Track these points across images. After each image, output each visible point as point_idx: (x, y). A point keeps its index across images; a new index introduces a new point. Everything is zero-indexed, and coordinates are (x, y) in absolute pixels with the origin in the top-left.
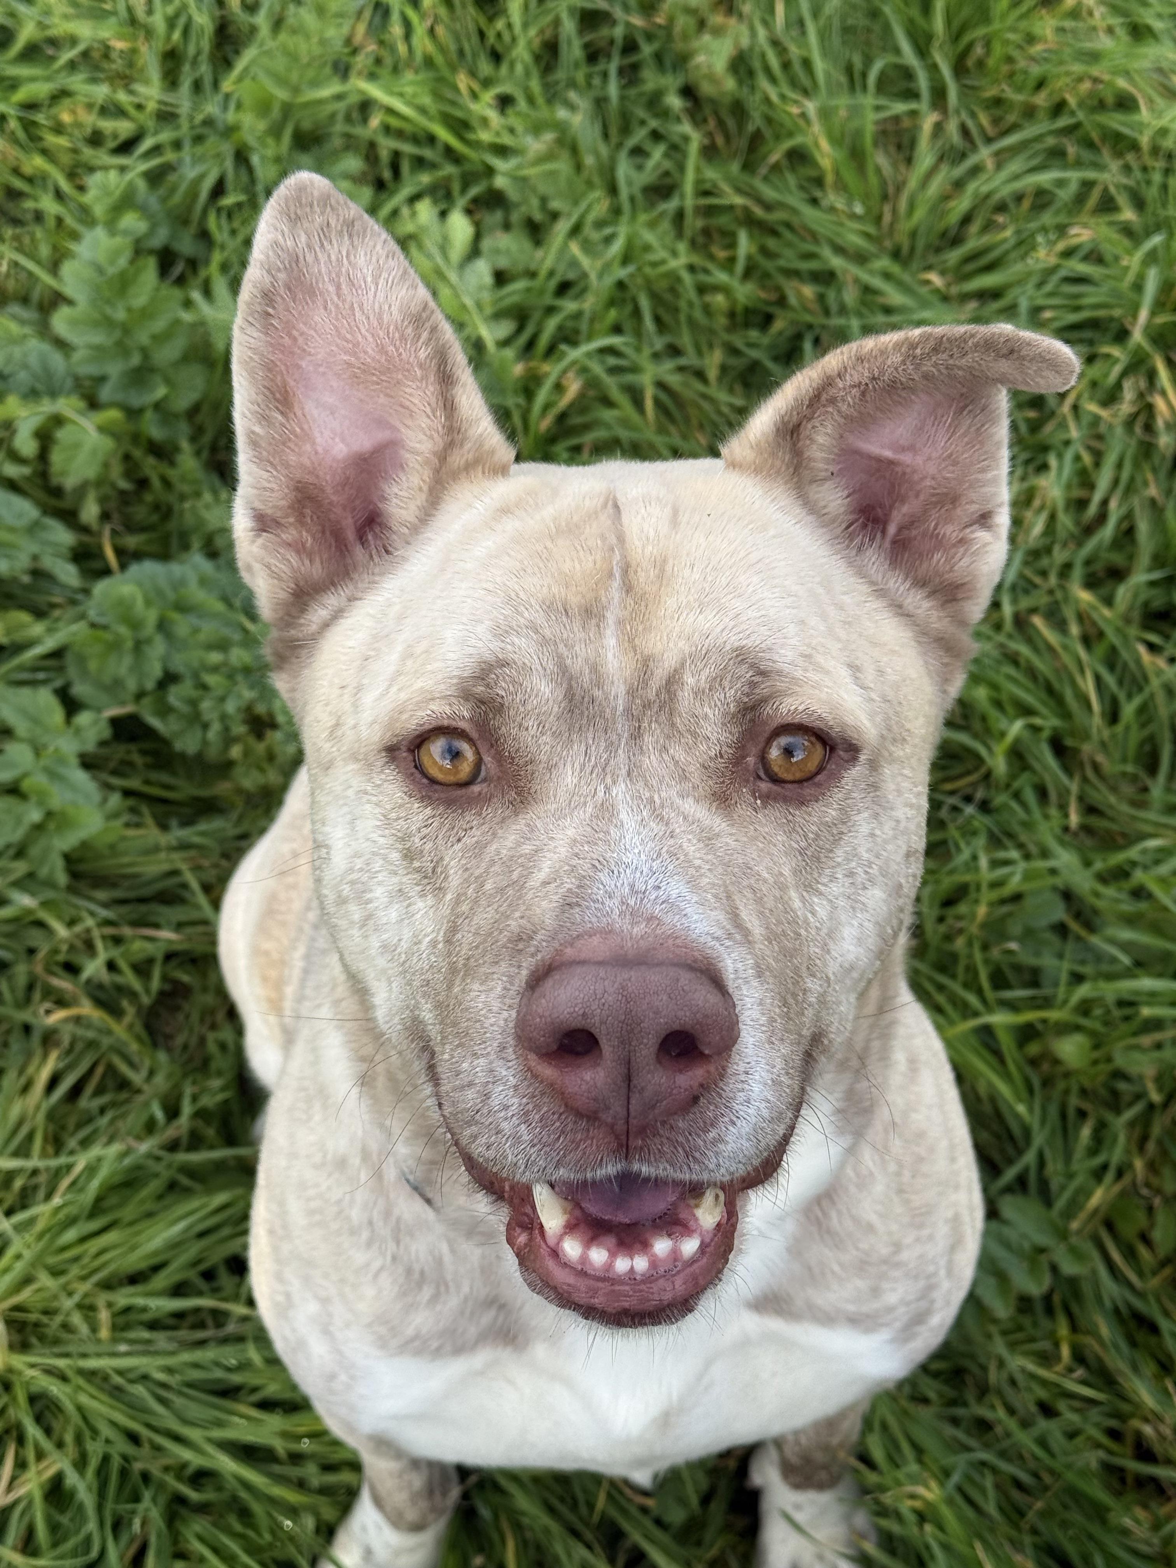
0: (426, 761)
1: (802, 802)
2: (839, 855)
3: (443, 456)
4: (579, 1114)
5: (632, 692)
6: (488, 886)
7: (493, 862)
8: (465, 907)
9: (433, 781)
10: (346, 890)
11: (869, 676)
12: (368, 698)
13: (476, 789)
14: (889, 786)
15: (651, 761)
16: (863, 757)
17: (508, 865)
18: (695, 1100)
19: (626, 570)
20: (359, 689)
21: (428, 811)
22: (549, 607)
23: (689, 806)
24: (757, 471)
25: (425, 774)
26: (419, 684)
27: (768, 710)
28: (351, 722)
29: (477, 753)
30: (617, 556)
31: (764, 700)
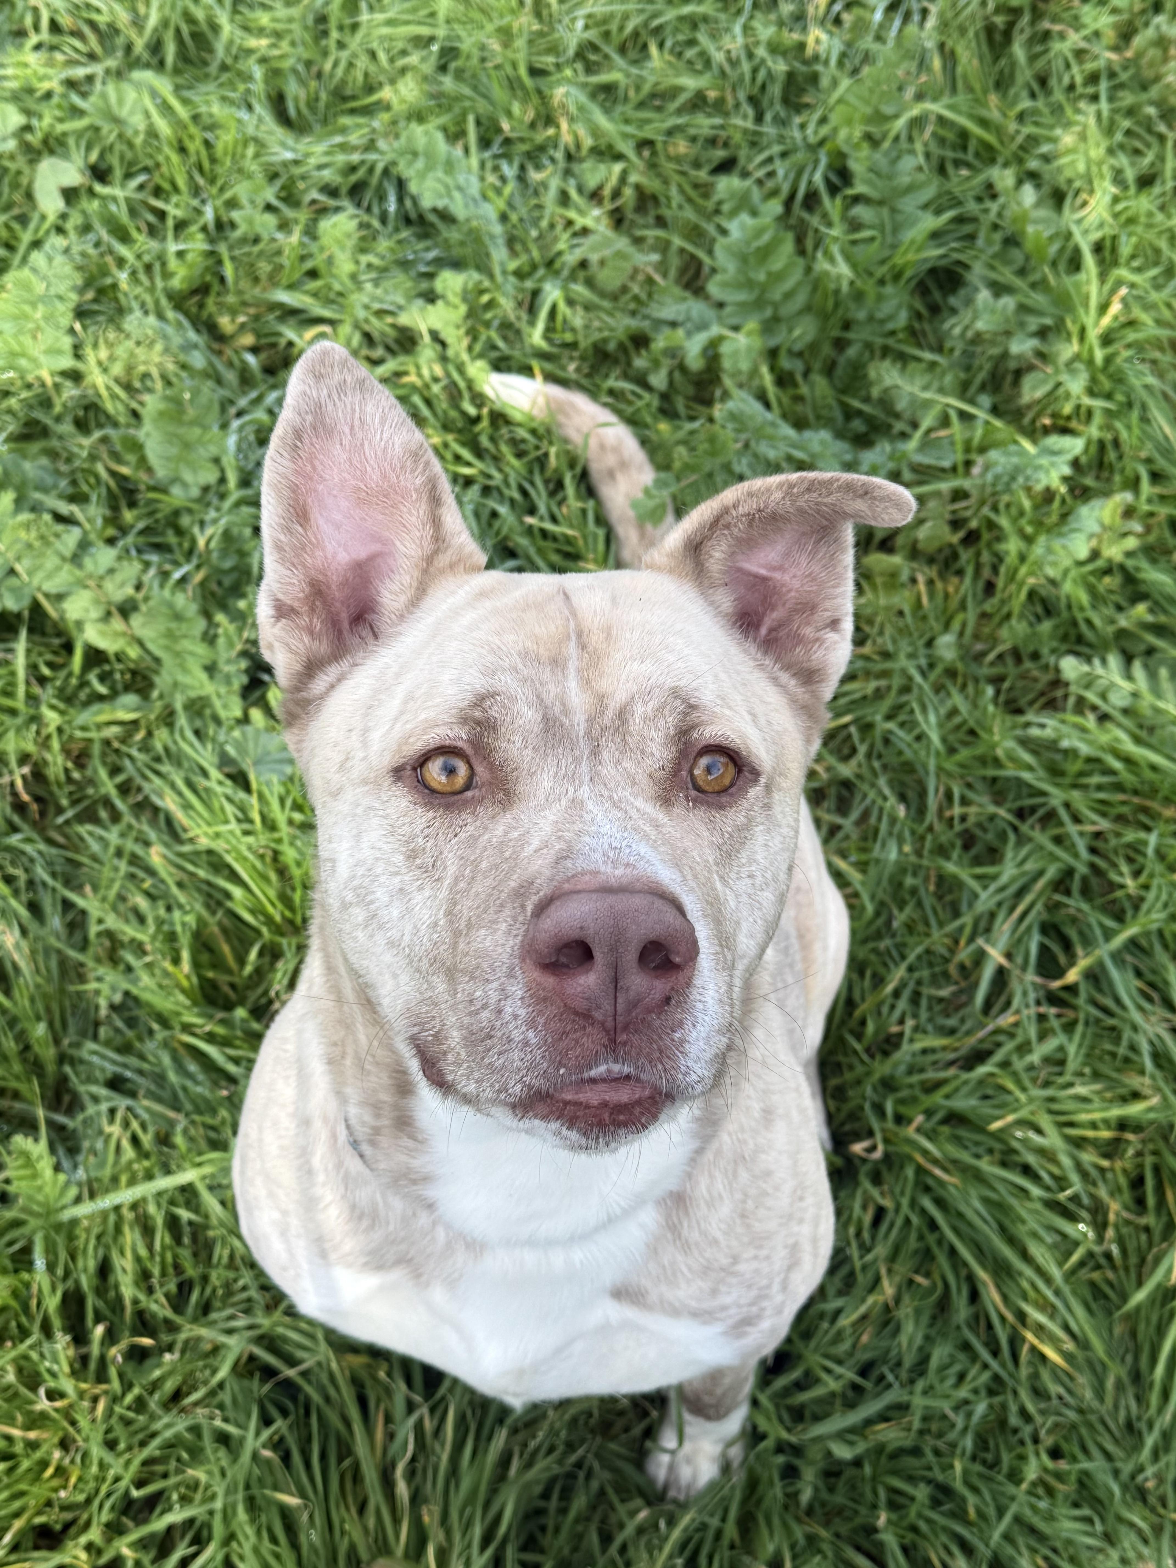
0: (427, 776)
1: (721, 807)
2: (744, 858)
3: (430, 560)
4: (577, 1013)
5: (591, 721)
6: (484, 865)
7: (485, 849)
8: (462, 885)
9: (433, 791)
10: (350, 897)
11: (762, 721)
12: (376, 736)
13: (469, 794)
14: (777, 809)
15: (608, 771)
16: (763, 780)
17: (501, 847)
18: (667, 1000)
19: (580, 635)
20: (366, 731)
21: (431, 814)
22: (525, 655)
23: (640, 803)
24: (671, 571)
25: (426, 786)
26: (423, 716)
27: (695, 735)
28: (361, 755)
29: (471, 768)
30: (572, 625)
31: (693, 727)
